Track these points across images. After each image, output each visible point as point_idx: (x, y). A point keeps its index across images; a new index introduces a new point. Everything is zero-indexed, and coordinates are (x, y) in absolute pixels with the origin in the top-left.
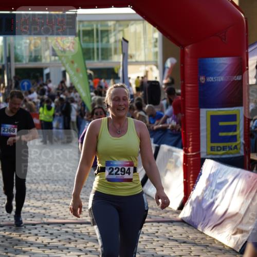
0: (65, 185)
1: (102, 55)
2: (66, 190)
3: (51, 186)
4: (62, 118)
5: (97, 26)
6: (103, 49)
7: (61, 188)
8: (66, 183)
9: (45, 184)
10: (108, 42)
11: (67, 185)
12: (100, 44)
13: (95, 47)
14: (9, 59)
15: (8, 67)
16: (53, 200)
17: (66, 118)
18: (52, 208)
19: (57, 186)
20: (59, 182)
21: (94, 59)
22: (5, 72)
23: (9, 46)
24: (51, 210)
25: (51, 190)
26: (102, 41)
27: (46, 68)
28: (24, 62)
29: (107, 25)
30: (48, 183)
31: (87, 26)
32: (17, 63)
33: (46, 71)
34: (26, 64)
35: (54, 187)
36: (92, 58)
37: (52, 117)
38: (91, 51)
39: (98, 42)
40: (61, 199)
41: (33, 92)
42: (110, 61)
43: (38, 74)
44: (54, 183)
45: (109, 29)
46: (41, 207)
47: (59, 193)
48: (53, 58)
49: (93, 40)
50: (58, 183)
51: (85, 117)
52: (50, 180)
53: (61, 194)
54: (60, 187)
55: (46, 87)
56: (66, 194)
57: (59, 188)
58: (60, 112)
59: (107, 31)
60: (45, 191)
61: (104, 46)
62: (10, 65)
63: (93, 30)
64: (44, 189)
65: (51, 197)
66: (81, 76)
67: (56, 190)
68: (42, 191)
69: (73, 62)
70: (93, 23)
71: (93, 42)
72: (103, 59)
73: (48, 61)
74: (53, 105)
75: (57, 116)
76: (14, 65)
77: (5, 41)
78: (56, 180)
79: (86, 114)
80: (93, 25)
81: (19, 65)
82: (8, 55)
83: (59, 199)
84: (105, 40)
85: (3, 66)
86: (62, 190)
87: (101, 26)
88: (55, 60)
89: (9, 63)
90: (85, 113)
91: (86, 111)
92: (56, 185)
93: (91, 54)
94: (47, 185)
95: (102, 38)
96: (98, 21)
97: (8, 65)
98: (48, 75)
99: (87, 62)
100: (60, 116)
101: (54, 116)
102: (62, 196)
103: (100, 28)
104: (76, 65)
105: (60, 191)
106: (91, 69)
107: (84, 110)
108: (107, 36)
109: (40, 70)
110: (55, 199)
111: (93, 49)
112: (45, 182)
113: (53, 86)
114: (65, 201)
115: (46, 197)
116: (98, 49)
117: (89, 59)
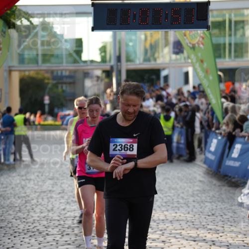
0: (189, 213)
1: (235, 51)
2: (189, 219)
3: (171, 213)
4: (184, 131)
5: (230, 15)
6: (236, 45)
7: (183, 217)
8: (189, 210)
9: (163, 212)
10: (244, 35)
11: (191, 212)
12: (233, 37)
13: (227, 42)
14: (119, 59)
15: (117, 68)
16: (173, 231)
17: (190, 130)
18: (171, 241)
19: (178, 214)
20: (181, 209)
21: (225, 57)
22: (114, 75)
23: (120, 42)
24: (171, 243)
25: (170, 219)
26: (235, 34)
27: (164, 69)
28: (137, 62)
29: (243, 15)
30: (167, 211)
31: (217, 16)
32: (129, 63)
33: (164, 73)
34: (140, 64)
35: (174, 215)
36: (222, 55)
37: (171, 130)
38: (222, 46)
39: (230, 35)
40: (183, 229)
41: (148, 99)
42: (245, 59)
43: (154, 77)
44: (174, 210)
45: (245, 19)
46: (158, 239)
47: (181, 222)
48: (174, 57)
49: (225, 34)
50: (179, 210)
51: (213, 129)
52: (169, 206)
53: (183, 223)
54: (182, 215)
55: (164, 93)
56: (189, 223)
57: (180, 216)
58: (181, 123)
59: (243, 22)
60: (163, 220)
61: (238, 41)
62: (120, 65)
63: (224, 22)
64: (162, 217)
65: (171, 227)
66: (211, 78)
67: (176, 218)
68: (159, 219)
69: (202, 61)
70: (225, 12)
71: (225, 36)
72: (236, 57)
73: (167, 59)
74: (173, 114)
75: (178, 127)
76: (125, 66)
77: (114, 37)
78: (176, 207)
79: (215, 126)
80: (224, 15)
81: (132, 66)
82: (117, 54)
83: (180, 230)
84: (239, 33)
85: (112, 67)
86: (184, 218)
87: (235, 16)
88: (176, 60)
89: (119, 64)
90: (213, 124)
91: (214, 121)
92: (176, 213)
93: (222, 52)
94: (166, 213)
95: (236, 30)
96: (231, 10)
97: (117, 65)
98: (166, 78)
99: (218, 60)
100: (182, 127)
101: (174, 128)
102: (185, 226)
103: (234, 19)
104: (205, 65)
105: (183, 220)
106: (221, 70)
107: (212, 120)
108: (243, 28)
109: (156, 72)
110: (176, 230)
111: (225, 44)
112: (163, 209)
113: (172, 91)
114: (189, 232)
115: (165, 227)
116: (230, 44)
117: (220, 56)
